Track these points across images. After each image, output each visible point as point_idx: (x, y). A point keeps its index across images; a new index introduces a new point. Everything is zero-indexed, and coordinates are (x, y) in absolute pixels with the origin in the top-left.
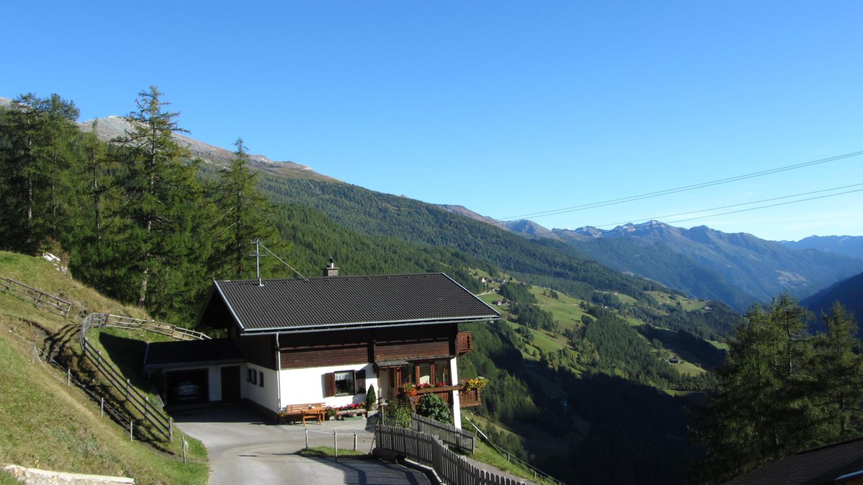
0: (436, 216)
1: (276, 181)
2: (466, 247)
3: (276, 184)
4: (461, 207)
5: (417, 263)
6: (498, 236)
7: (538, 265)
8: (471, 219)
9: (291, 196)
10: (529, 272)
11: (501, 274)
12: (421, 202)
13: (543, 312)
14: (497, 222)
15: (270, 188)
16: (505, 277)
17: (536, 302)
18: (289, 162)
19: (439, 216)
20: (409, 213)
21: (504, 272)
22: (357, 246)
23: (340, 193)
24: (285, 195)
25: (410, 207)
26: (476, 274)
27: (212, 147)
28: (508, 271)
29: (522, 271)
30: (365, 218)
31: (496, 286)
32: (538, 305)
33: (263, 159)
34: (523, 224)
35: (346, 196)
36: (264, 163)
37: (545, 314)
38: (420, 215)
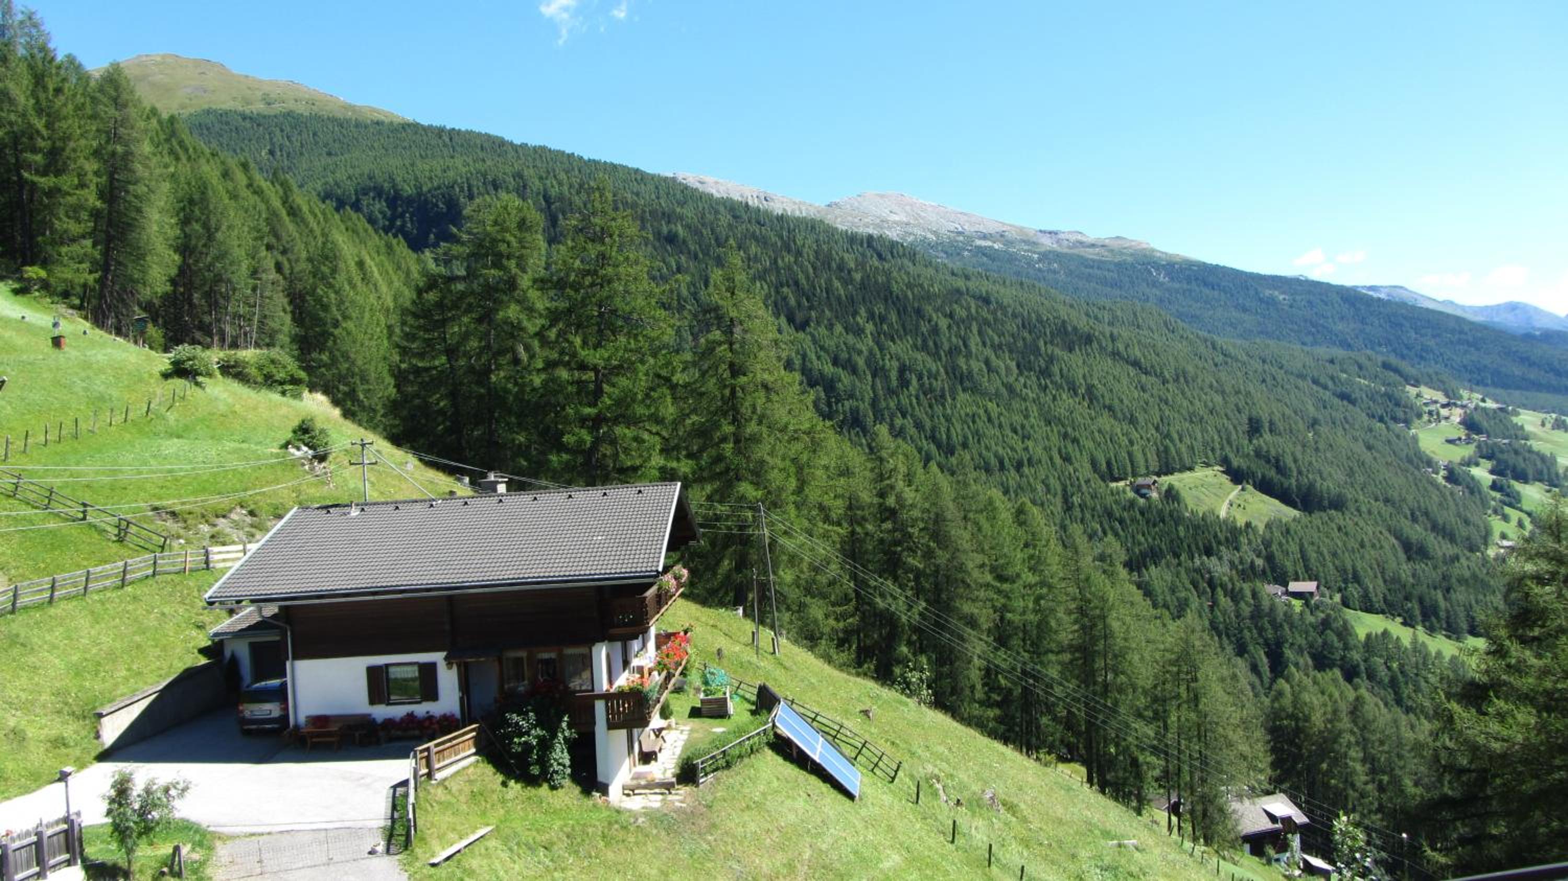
0: (1353, 305)
1: (1099, 268)
2: (1405, 352)
3: (1099, 272)
4: (1401, 287)
5: (1315, 382)
6: (1461, 332)
7: (1533, 375)
8: (1414, 308)
9: (1121, 288)
10: (1518, 388)
11: (1465, 394)
12: (1328, 285)
13: (1538, 454)
14: (1463, 308)
15: (1089, 278)
16: (1472, 398)
17: (1526, 438)
18: (1118, 237)
19: (1358, 305)
20: (1309, 302)
21: (1472, 390)
22: (1216, 360)
23: (1197, 279)
24: (1112, 287)
25: (1309, 292)
26: (1418, 395)
27: (1004, 224)
28: (1480, 388)
29: (1505, 386)
30: (1235, 314)
31: (1457, 415)
32: (1529, 443)
33: (1079, 237)
34: (1513, 307)
35: (1206, 284)
36: (1081, 243)
37: (1543, 458)
38: (1326, 304)
